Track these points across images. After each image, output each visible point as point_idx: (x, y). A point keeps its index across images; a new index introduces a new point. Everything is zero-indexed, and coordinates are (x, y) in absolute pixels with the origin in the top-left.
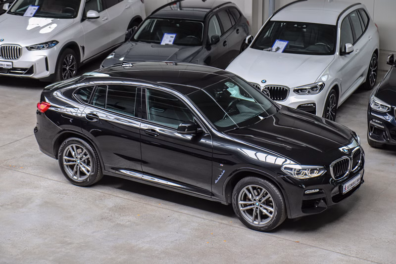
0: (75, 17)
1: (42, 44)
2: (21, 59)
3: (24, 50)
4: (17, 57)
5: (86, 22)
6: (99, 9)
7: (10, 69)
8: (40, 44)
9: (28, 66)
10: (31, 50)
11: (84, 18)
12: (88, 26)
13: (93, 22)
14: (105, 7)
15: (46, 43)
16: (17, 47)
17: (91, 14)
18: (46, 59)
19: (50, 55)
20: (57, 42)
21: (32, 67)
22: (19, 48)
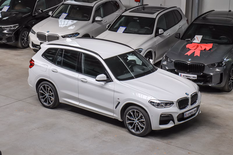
0: (89, 20)
3: (61, 38)
5: (95, 23)
6: (102, 16)
10: (64, 38)
14: (105, 15)
16: (56, 36)
17: (98, 18)
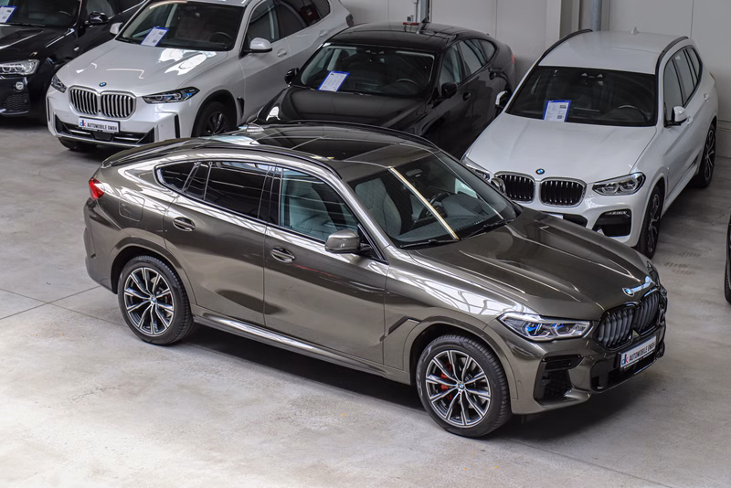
0: (230, 48)
1: (171, 92)
2: (135, 117)
3: (140, 103)
4: (128, 115)
5: (249, 58)
6: (273, 37)
7: (116, 134)
8: (167, 93)
9: (145, 130)
10: (151, 103)
11: (245, 51)
12: (253, 64)
13: (261, 58)
14: (282, 33)
15: (177, 91)
16: (127, 97)
17: (258, 44)
18: (176, 118)
19: (184, 111)
20: (197, 91)
21: (152, 131)
22: (131, 99)
